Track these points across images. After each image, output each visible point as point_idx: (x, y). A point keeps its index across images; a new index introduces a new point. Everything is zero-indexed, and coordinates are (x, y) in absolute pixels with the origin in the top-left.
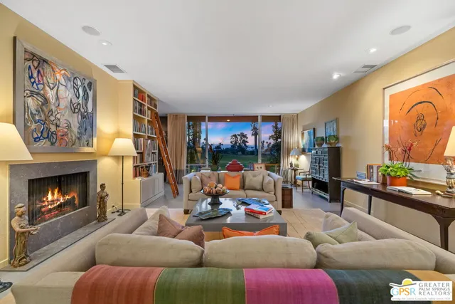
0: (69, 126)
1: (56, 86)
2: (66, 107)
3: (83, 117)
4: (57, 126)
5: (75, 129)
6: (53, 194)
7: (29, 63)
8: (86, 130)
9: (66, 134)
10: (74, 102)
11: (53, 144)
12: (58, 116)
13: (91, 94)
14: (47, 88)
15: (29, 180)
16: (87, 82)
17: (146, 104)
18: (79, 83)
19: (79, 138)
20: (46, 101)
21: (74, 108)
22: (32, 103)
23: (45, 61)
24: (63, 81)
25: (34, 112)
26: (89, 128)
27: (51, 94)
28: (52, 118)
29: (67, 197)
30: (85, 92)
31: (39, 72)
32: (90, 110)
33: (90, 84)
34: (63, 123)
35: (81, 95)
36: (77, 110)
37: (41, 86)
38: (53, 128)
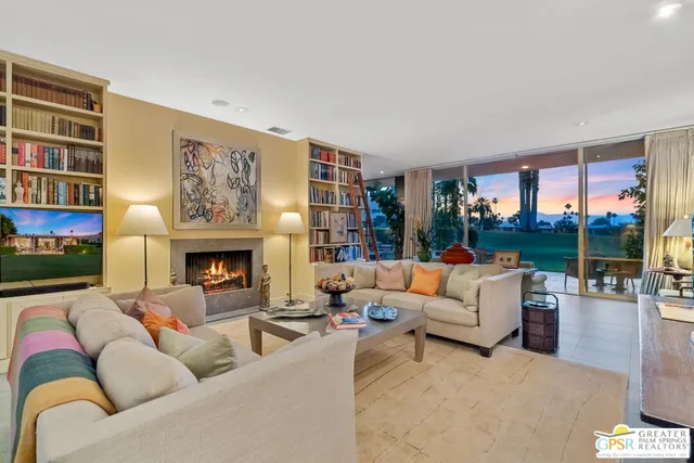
0: (226, 203)
1: (212, 166)
2: (223, 184)
3: (243, 191)
4: (213, 203)
5: (233, 205)
6: (217, 267)
7: (185, 150)
8: (247, 205)
9: (223, 211)
10: (231, 177)
11: (208, 221)
12: (214, 194)
13: (253, 165)
14: (203, 169)
15: (187, 254)
16: (248, 153)
17: (337, 165)
18: (238, 156)
19: (238, 215)
20: (201, 181)
21: (232, 184)
22: (188, 185)
23: (200, 144)
24: (219, 159)
25: (190, 192)
26: (251, 202)
27: (206, 174)
28: (208, 196)
29: (233, 275)
30: (246, 165)
31: (194, 155)
32: (252, 183)
33: (252, 156)
34: (219, 200)
35: (241, 168)
36: (235, 186)
37: (196, 168)
38: (208, 206)
